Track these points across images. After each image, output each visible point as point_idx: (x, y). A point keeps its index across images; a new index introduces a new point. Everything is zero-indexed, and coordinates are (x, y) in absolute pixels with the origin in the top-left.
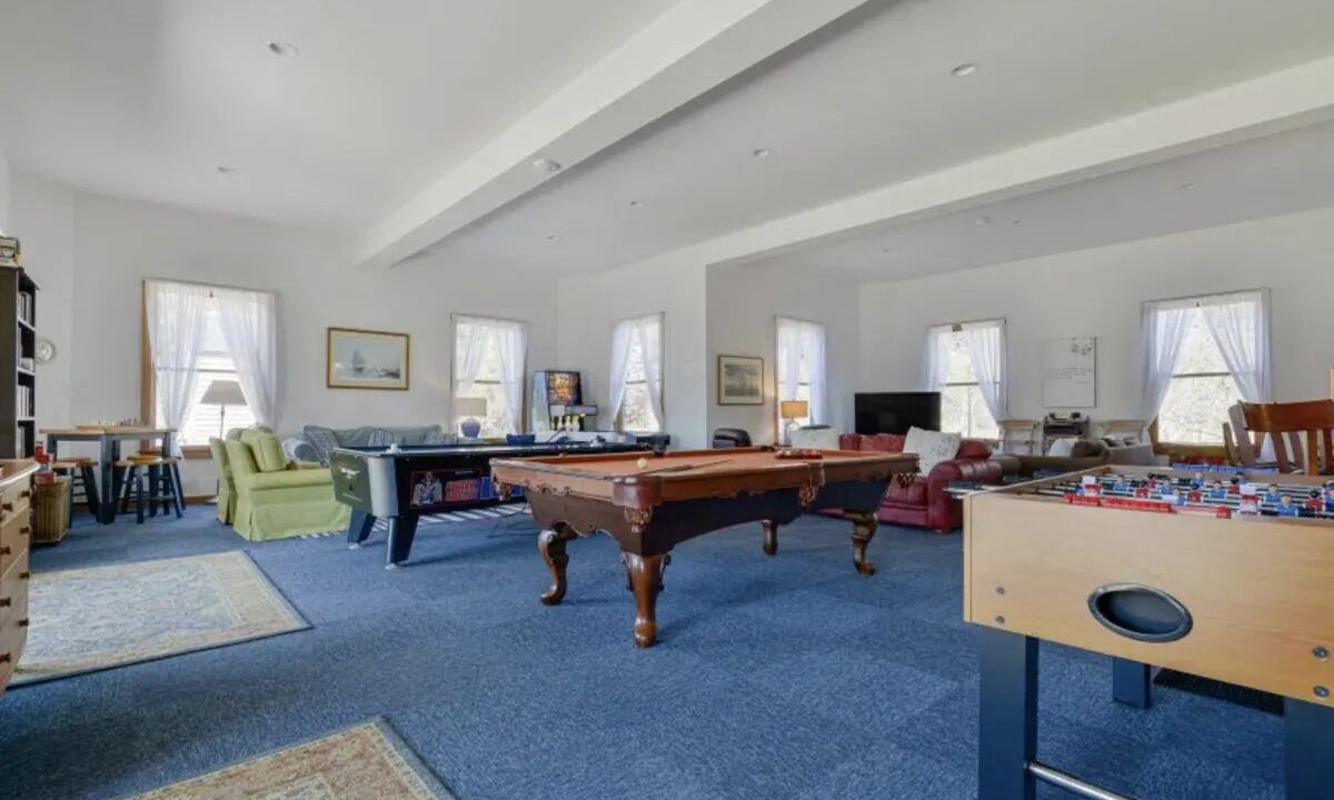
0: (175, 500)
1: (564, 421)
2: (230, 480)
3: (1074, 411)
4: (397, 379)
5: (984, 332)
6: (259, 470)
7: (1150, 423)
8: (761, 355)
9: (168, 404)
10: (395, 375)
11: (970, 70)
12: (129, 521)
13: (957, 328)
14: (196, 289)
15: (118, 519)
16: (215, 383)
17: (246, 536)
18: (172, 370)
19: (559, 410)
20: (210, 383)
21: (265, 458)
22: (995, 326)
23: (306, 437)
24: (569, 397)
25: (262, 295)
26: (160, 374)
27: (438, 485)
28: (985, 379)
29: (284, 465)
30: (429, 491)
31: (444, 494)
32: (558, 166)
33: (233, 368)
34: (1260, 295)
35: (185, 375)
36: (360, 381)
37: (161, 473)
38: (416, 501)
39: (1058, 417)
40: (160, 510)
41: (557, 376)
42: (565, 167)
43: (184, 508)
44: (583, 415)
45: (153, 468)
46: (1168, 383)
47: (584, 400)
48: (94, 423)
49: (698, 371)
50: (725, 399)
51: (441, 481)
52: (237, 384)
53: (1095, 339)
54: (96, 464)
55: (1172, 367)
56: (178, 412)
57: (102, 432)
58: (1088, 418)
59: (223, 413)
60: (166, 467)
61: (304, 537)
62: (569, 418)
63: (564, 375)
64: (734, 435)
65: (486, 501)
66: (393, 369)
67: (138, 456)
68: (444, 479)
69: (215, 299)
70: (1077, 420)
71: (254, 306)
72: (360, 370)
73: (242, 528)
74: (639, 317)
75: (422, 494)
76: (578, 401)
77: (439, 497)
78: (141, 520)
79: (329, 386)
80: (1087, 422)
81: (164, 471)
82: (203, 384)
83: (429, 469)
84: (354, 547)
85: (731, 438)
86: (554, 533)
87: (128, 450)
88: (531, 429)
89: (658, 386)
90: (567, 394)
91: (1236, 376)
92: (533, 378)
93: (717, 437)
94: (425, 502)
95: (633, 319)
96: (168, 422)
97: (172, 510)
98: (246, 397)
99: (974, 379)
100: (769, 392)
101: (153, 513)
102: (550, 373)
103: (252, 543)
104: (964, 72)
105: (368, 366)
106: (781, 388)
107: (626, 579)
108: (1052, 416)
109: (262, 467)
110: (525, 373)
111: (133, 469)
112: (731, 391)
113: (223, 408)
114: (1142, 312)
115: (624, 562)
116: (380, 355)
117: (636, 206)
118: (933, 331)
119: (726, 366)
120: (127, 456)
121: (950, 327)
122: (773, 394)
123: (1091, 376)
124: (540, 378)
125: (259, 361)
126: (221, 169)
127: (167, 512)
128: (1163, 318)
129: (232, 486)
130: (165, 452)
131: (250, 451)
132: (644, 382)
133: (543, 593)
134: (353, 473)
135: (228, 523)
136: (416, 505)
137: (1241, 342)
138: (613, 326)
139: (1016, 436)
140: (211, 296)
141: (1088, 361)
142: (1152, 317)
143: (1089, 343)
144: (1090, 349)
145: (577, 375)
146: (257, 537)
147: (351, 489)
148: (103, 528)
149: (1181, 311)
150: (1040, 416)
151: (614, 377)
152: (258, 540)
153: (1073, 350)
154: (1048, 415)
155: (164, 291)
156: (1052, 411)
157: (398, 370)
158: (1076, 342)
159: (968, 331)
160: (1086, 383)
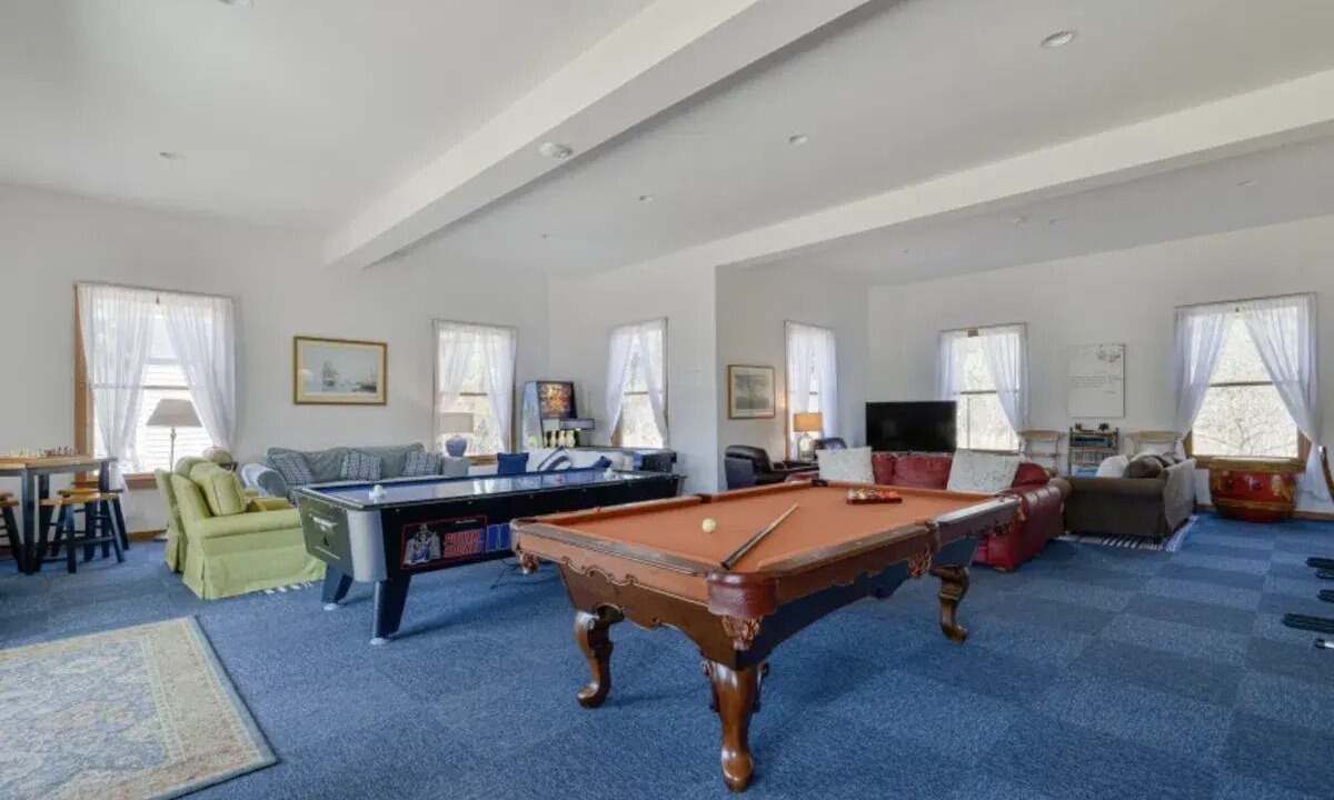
0: (115, 541)
1: (557, 436)
2: (179, 521)
3: (1103, 422)
4: (374, 391)
5: (1004, 336)
6: (212, 514)
7: (1185, 435)
8: (772, 364)
9: (108, 430)
10: (371, 388)
11: (1064, 40)
12: (59, 570)
13: (973, 333)
14: (140, 295)
15: (44, 567)
16: (164, 402)
17: (198, 591)
18: (111, 387)
19: (553, 425)
20: (158, 401)
21: (220, 499)
22: (1015, 331)
23: (271, 462)
24: (562, 410)
25: (218, 301)
26: (97, 392)
27: (435, 539)
28: (1004, 387)
29: (244, 507)
30: (423, 548)
31: (442, 548)
32: (569, 152)
33: (185, 384)
34: (1305, 300)
35: (129, 391)
36: (331, 396)
37: (99, 509)
38: (408, 561)
39: (1083, 428)
40: (98, 552)
41: (549, 386)
42: (578, 152)
43: (126, 547)
44: (578, 430)
45: (89, 506)
46: (1205, 392)
47: (579, 414)
48: (15, 455)
49: (707, 383)
50: (736, 413)
51: (438, 534)
52: (188, 404)
53: (1124, 346)
54: (16, 503)
55: (1209, 373)
56: (121, 436)
57: (23, 466)
58: (1117, 429)
59: (173, 437)
60: (104, 504)
61: (269, 592)
62: (563, 432)
63: (557, 386)
64: (751, 454)
65: (492, 553)
66: (368, 380)
67: (71, 488)
68: (442, 530)
69: (163, 307)
70: (1106, 431)
71: (210, 311)
72: (331, 384)
73: (193, 580)
74: (639, 322)
75: (413, 552)
76: (572, 413)
77: (436, 552)
78: (72, 568)
79: (297, 403)
80: (1116, 433)
81: (102, 508)
82: (149, 403)
83: (424, 521)
84: (330, 607)
85: (748, 458)
86: (598, 617)
87: (59, 483)
88: (521, 447)
89: (661, 398)
90: (559, 405)
91: (1279, 385)
92: (524, 388)
93: (729, 455)
94: (419, 561)
95: (632, 324)
96: (108, 448)
97: (112, 550)
98: (201, 419)
99: (993, 389)
100: (781, 404)
101: (89, 556)
102: (540, 383)
103: (206, 602)
104: (1057, 42)
105: (341, 379)
106: (792, 398)
107: (709, 693)
108: (1078, 427)
109: (216, 509)
110: (514, 386)
111: (63, 507)
112: (742, 404)
113: (173, 431)
114: (1176, 316)
115: (707, 673)
116: (354, 367)
117: (646, 201)
118: (946, 336)
119: (737, 377)
120: (58, 489)
121: (966, 332)
122: (783, 405)
123: (1119, 384)
124: (532, 390)
125: (214, 373)
126: (164, 154)
127: (106, 555)
128: (1199, 325)
129: (181, 528)
130: (103, 484)
131: (201, 492)
132: (646, 393)
133: (581, 691)
134: (330, 525)
135: (178, 571)
136: (406, 565)
137: (1284, 348)
138: (610, 332)
139: (1037, 448)
140: (158, 301)
141: (1117, 370)
142: (1186, 324)
143: (1117, 350)
144: (1119, 357)
145: (571, 385)
146: (212, 595)
147: (326, 542)
148: (25, 581)
149: (1220, 316)
150: (1064, 427)
151: (612, 387)
152: (212, 598)
153: (1100, 358)
154: (1073, 425)
155: (102, 298)
156: (1078, 422)
157: (374, 383)
158: (1103, 349)
159: (985, 338)
160: (1114, 392)
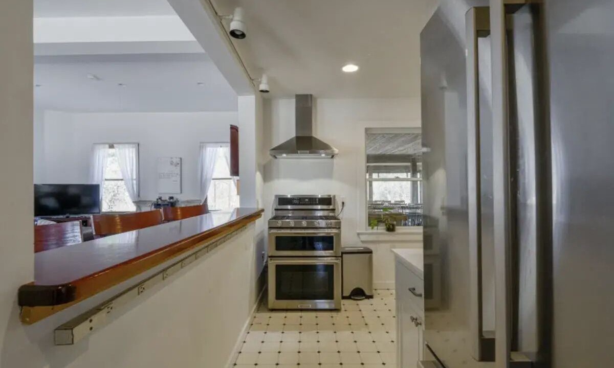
3: (171, 196)
5: (127, 151)
13: (111, 146)
22: (133, 147)
28: (127, 178)
39: (163, 199)
46: (210, 182)
53: (181, 159)
55: (211, 174)
58: (177, 199)
70: (171, 200)
80: (176, 201)
91: (234, 180)
99: (121, 178)
108: (160, 198)
114: (200, 147)
118: (97, 147)
121: (107, 146)
123: (179, 177)
128: (208, 151)
141: (178, 170)
142: (204, 151)
143: (178, 161)
144: (178, 164)
149: (215, 149)
150: (154, 199)
153: (171, 164)
154: (158, 198)
156: (160, 196)
158: (173, 160)
159: (117, 149)
160: (176, 181)
